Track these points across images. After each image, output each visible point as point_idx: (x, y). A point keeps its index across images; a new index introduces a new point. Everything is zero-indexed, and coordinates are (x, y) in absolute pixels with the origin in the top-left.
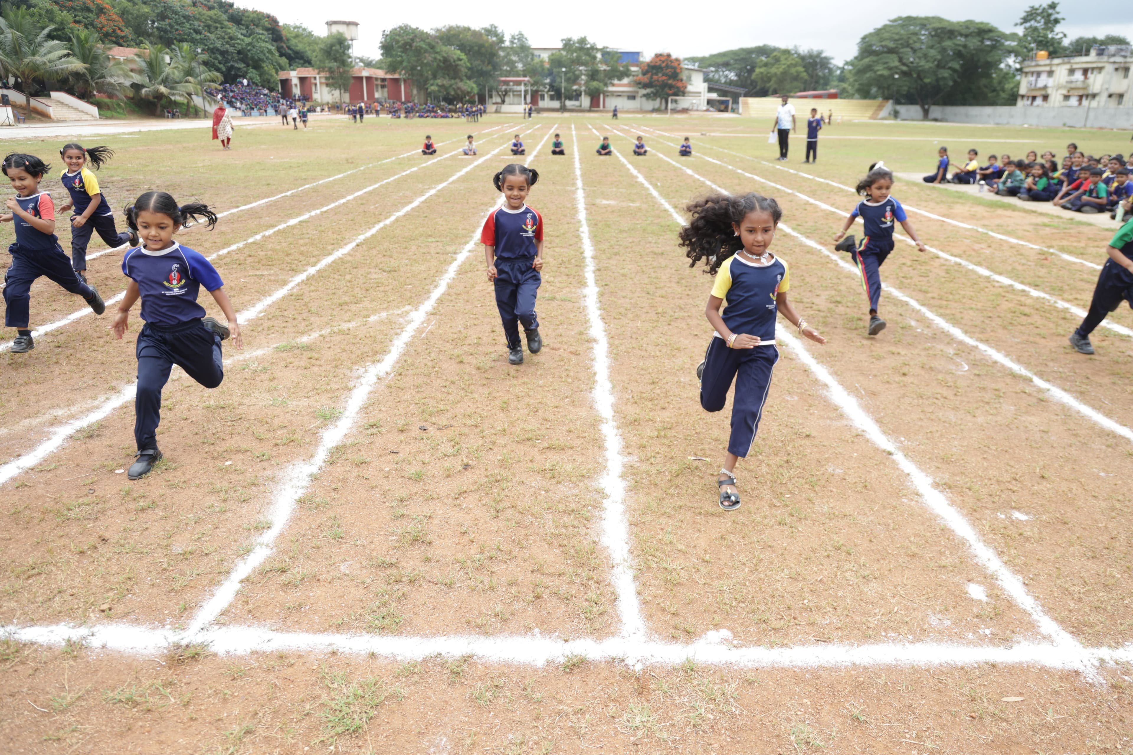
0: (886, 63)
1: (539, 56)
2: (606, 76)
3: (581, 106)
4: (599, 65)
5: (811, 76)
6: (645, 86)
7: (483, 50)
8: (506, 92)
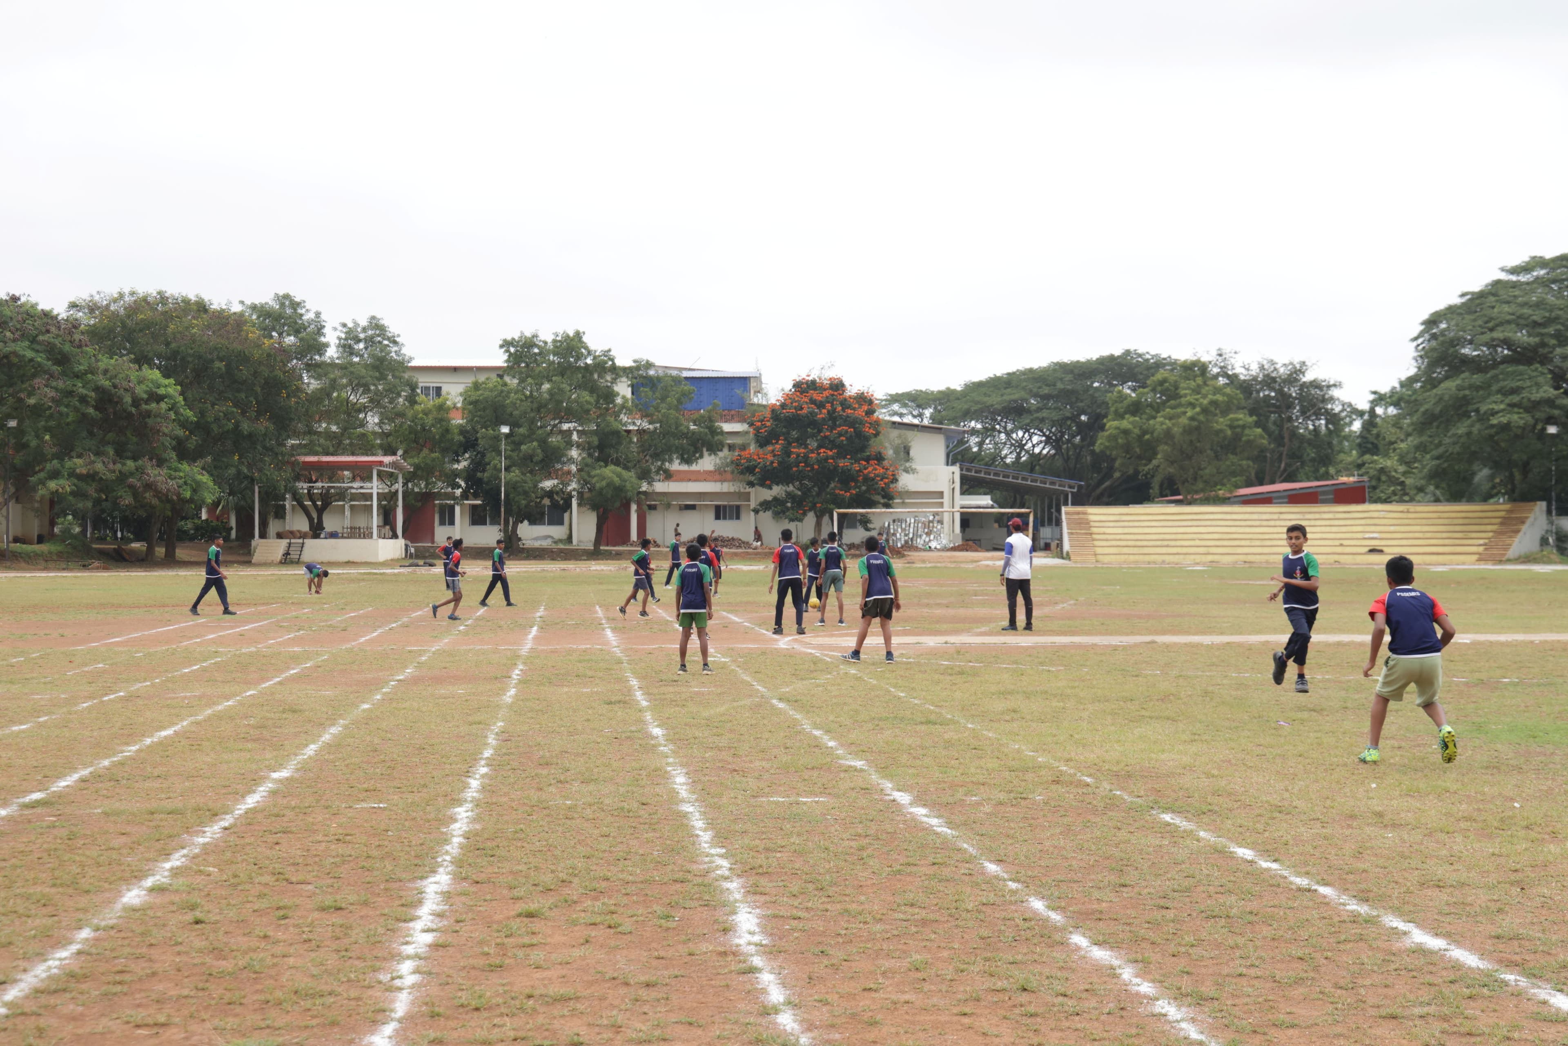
0: (1514, 391)
1: (438, 390)
2: (644, 448)
3: (570, 538)
4: (624, 418)
5: (1279, 440)
6: (767, 478)
7: (244, 373)
8: (326, 502)
